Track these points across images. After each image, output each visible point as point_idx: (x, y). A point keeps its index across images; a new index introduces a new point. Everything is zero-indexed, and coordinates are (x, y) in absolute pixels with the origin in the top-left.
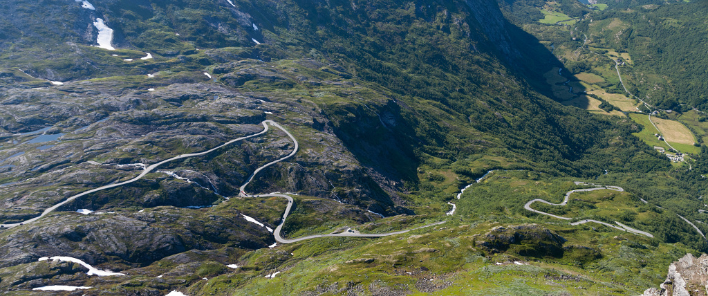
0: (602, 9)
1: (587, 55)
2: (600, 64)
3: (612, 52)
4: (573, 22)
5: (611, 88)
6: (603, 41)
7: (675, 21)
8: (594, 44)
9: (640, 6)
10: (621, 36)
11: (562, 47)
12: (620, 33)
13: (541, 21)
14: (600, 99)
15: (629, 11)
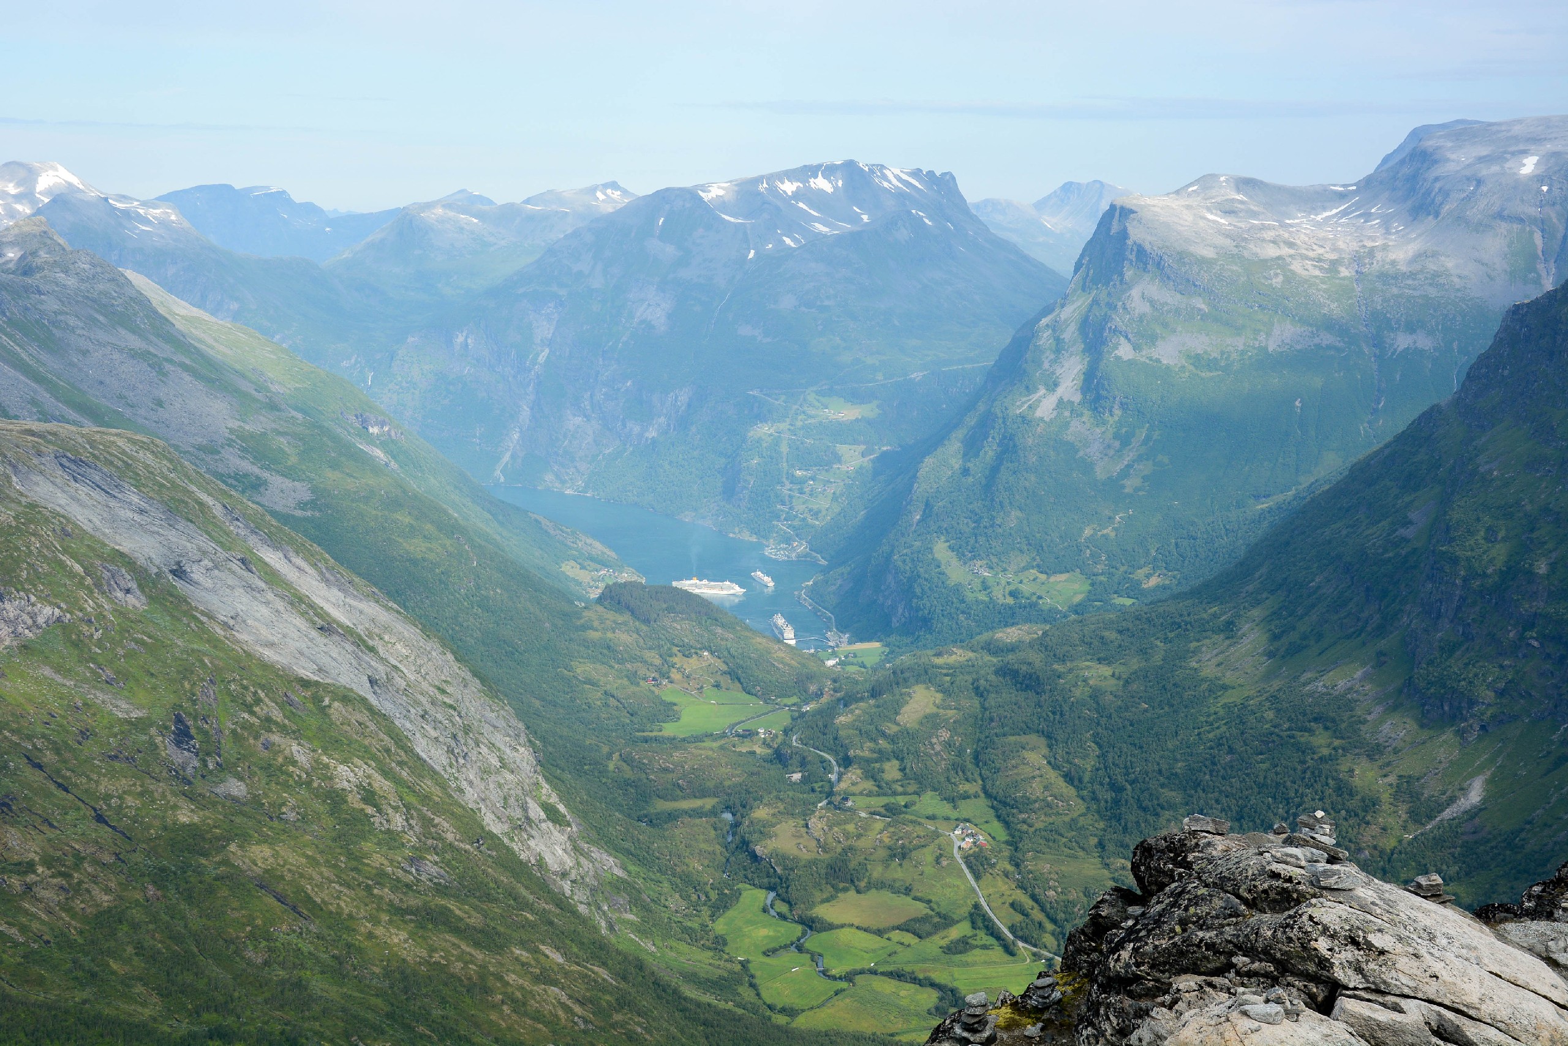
0: (871, 661)
1: (850, 827)
2: (900, 854)
3: (929, 803)
4: (783, 718)
5: (955, 933)
6: (891, 770)
7: (1106, 671)
8: (869, 785)
9: (986, 636)
10: (948, 745)
11: (761, 813)
12: (945, 735)
13: (669, 729)
14: (933, 985)
15: (958, 656)
